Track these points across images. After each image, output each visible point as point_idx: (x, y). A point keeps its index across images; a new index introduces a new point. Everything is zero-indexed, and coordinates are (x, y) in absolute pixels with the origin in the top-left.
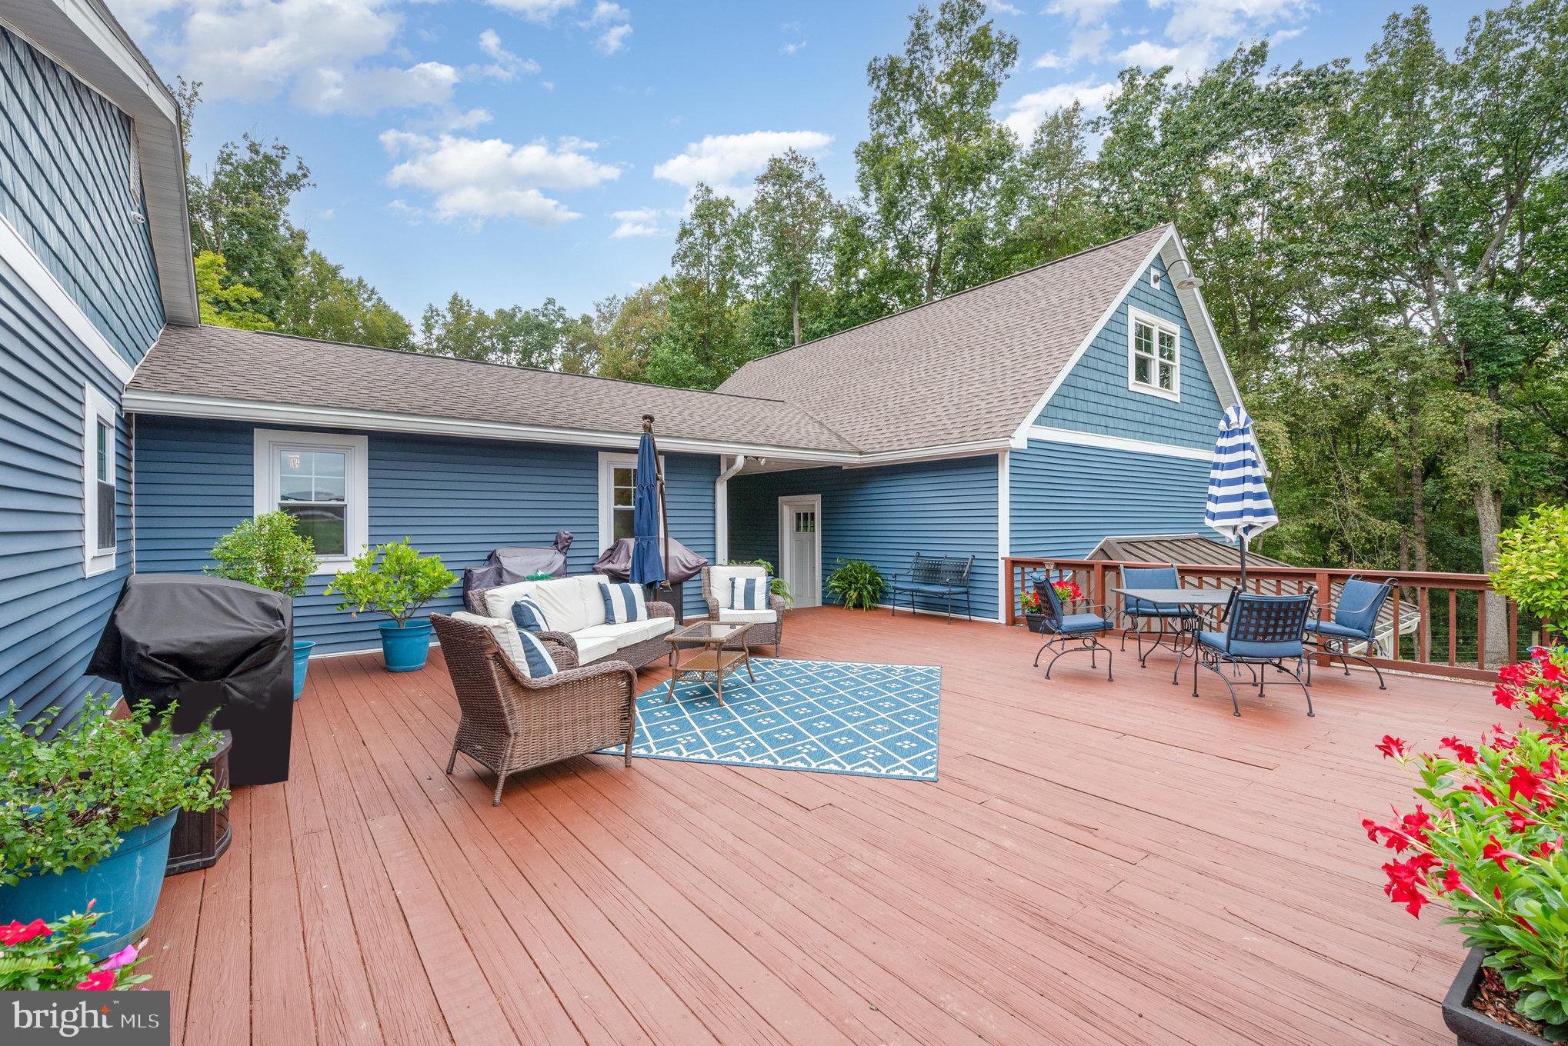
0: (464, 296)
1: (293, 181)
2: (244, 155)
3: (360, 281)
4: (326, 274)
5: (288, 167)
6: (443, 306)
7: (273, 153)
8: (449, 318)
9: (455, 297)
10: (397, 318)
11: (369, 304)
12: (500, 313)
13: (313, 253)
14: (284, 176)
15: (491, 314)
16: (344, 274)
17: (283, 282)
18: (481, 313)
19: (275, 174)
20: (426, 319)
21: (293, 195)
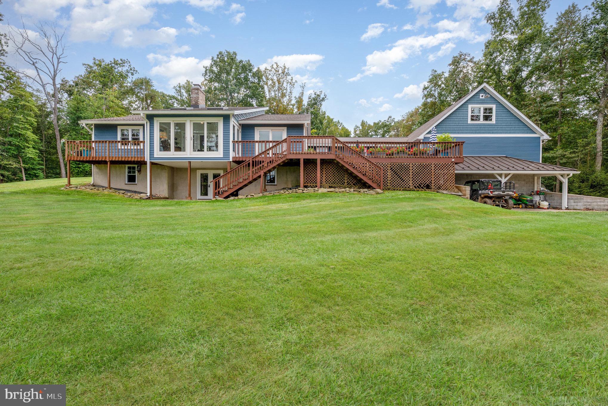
0: (365, 120)
1: (323, 99)
2: (313, 96)
3: (339, 121)
4: (330, 121)
5: (322, 96)
6: (359, 124)
7: (319, 93)
8: (361, 128)
9: (363, 121)
10: (347, 130)
11: (340, 128)
12: (374, 123)
13: (327, 116)
14: (321, 99)
15: (372, 124)
16: (334, 120)
17: (321, 126)
18: (369, 125)
19: (319, 99)
20: (355, 129)
21: (323, 103)
